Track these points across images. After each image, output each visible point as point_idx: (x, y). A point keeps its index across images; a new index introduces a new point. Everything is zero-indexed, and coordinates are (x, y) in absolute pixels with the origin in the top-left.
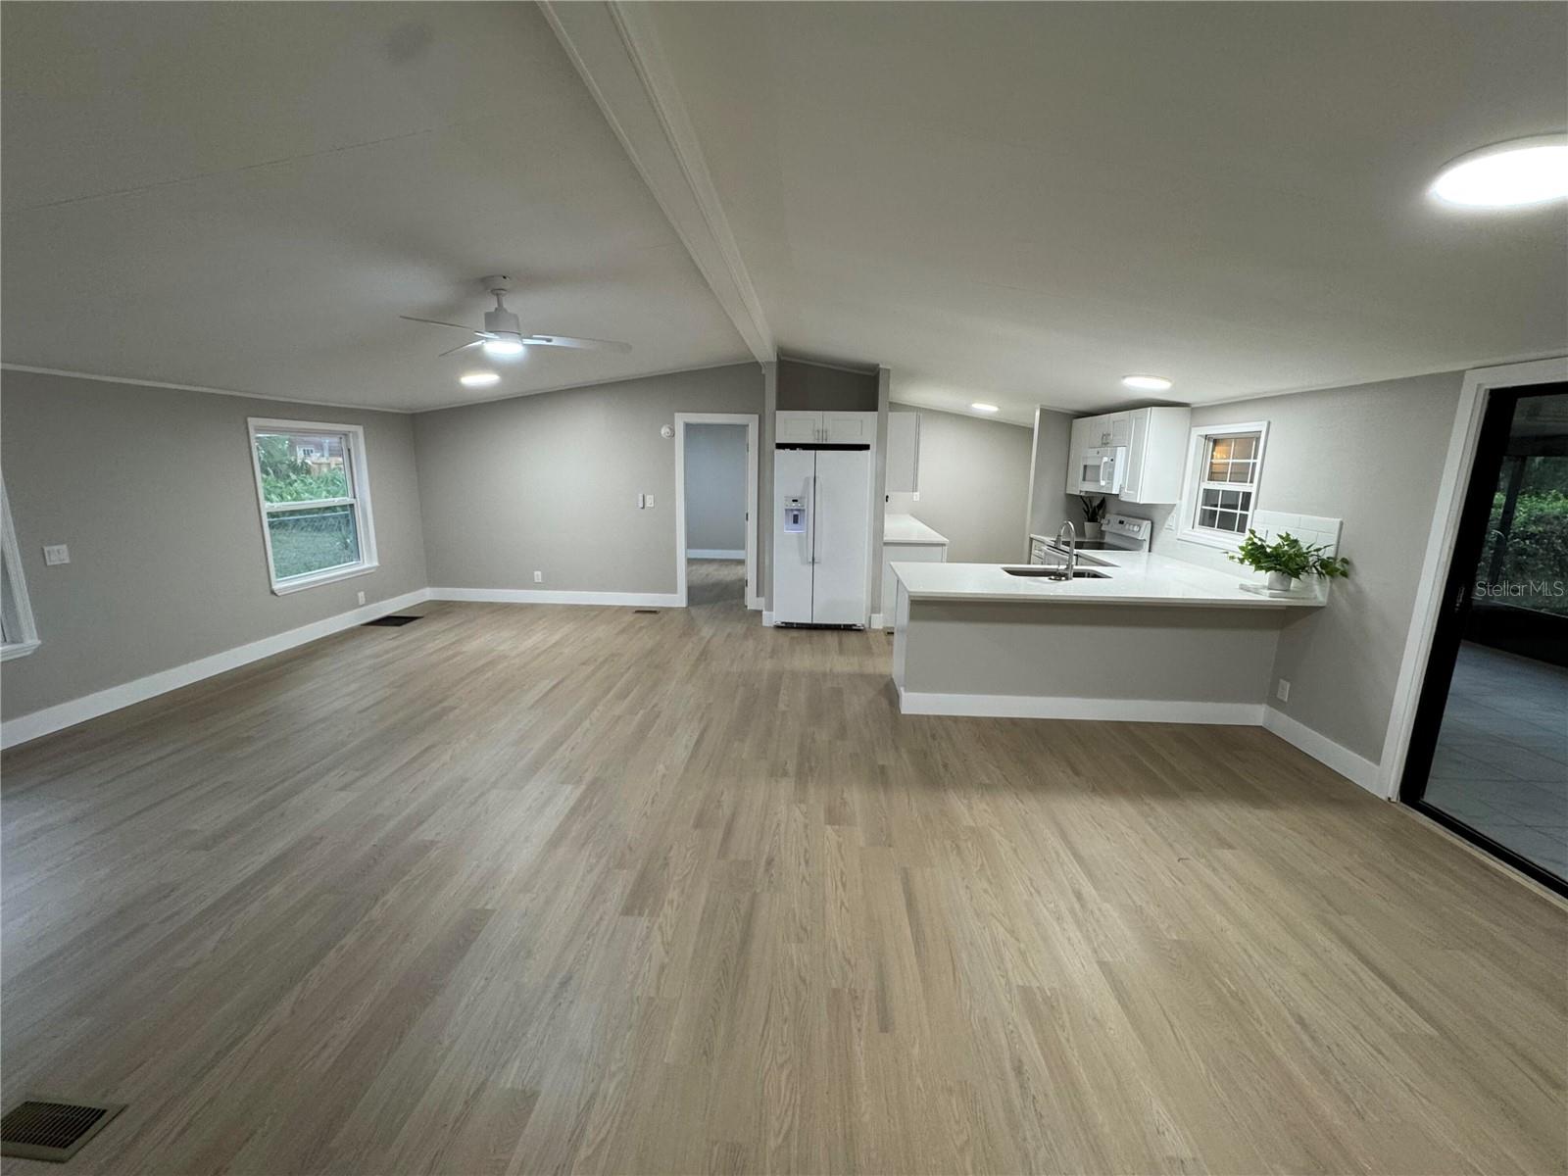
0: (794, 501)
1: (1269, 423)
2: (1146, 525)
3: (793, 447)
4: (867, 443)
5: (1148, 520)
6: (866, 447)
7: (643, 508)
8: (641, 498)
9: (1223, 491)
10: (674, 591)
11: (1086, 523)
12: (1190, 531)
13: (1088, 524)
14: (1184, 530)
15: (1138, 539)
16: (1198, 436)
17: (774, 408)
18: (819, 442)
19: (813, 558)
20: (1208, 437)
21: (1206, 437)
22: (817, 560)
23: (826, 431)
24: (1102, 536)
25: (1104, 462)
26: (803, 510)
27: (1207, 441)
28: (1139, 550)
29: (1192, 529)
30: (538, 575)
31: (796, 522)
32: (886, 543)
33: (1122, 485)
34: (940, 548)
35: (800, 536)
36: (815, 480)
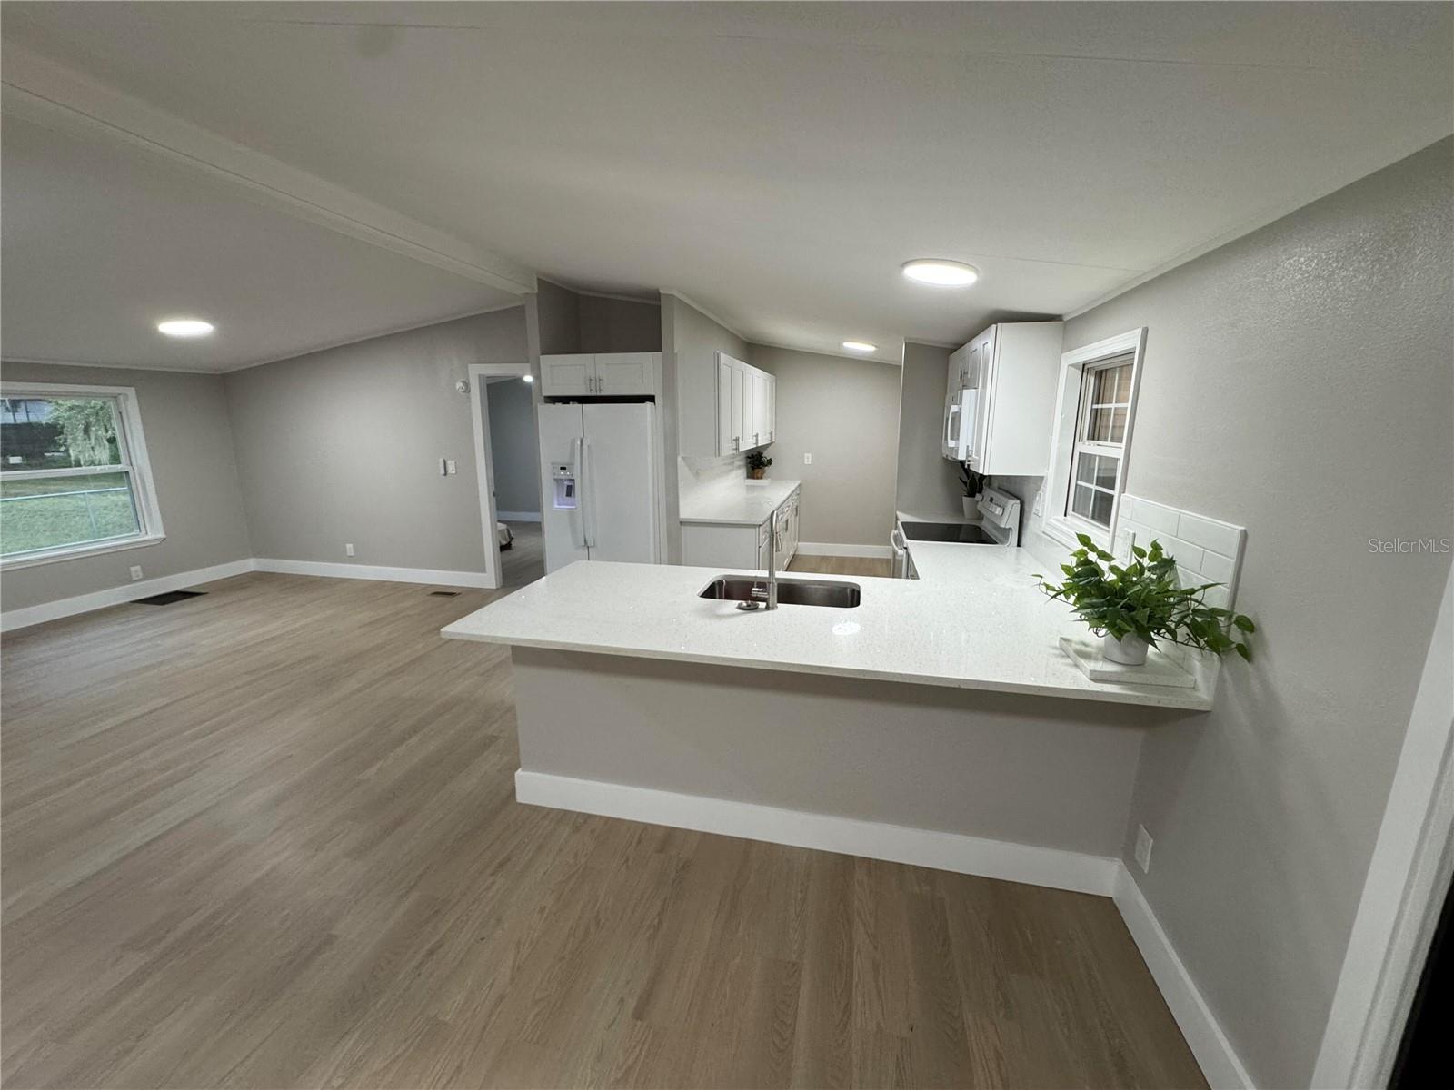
0: (562, 468)
1: (1146, 331)
2: (1014, 506)
3: (566, 400)
4: (652, 393)
5: (1017, 497)
6: (651, 399)
7: (445, 474)
8: (442, 465)
9: (1100, 457)
10: (483, 570)
11: (964, 498)
12: (1057, 520)
13: (966, 500)
14: (1050, 518)
15: (1003, 526)
16: (1072, 365)
17: (539, 352)
18: (593, 394)
19: (585, 541)
20: (1086, 368)
21: (1084, 368)
22: (590, 543)
23: (600, 380)
24: (980, 517)
25: (953, 413)
26: (573, 480)
27: (1085, 375)
28: (1002, 543)
29: (1065, 515)
30: (349, 546)
31: (569, 494)
32: (681, 523)
33: (970, 448)
34: (752, 530)
35: (571, 514)
36: (582, 442)
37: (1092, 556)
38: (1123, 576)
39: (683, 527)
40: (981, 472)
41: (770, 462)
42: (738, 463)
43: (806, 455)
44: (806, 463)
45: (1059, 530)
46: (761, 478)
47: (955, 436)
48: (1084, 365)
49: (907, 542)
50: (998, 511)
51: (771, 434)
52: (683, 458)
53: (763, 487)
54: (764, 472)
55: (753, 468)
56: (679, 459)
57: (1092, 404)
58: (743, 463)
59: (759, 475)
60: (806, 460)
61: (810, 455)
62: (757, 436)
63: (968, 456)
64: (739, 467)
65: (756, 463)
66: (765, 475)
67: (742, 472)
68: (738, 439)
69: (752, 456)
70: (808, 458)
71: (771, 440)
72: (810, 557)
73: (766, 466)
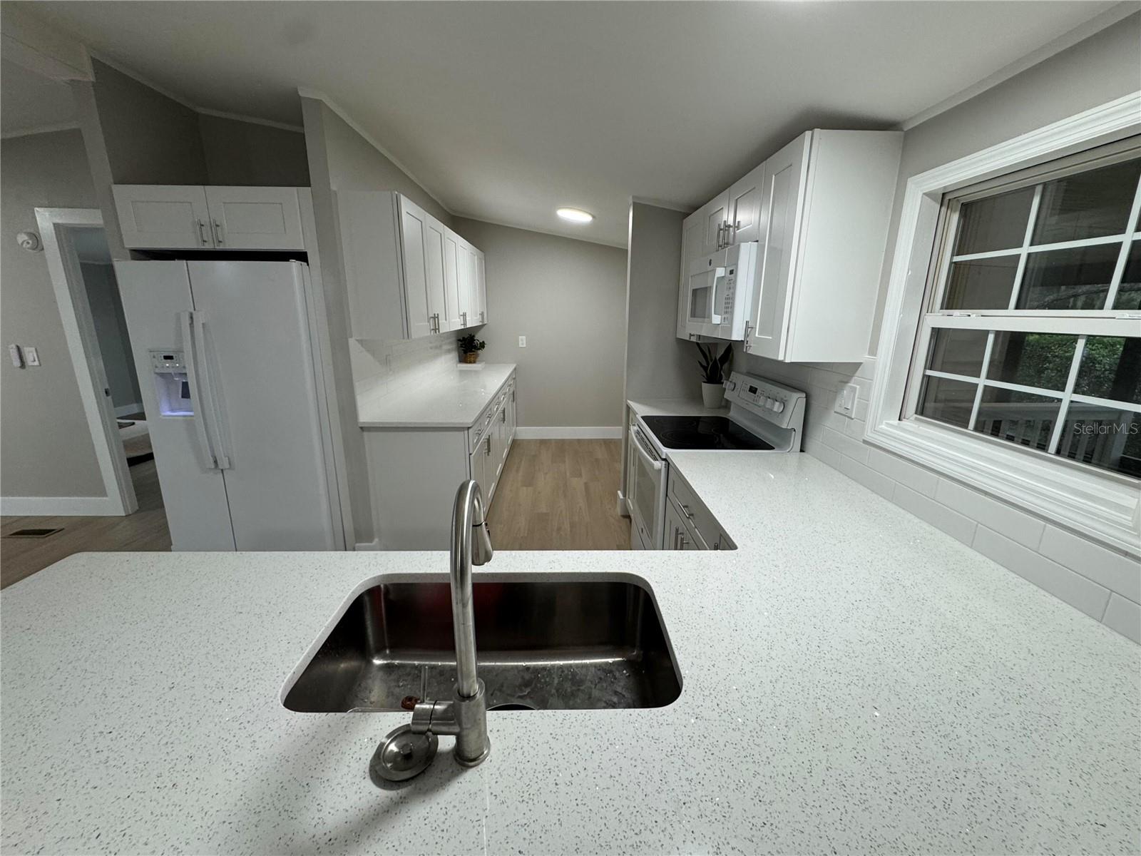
0: (167, 358)
2: (796, 401)
4: (300, 247)
5: (800, 390)
6: (302, 256)
7: (23, 365)
8: (14, 352)
10: (103, 493)
11: (703, 384)
13: (707, 388)
15: (784, 426)
16: (924, 194)
17: (112, 181)
18: (208, 246)
19: (216, 462)
20: (947, 198)
21: (945, 199)
22: (224, 463)
23: (217, 226)
25: (718, 278)
26: (186, 374)
27: (949, 212)
28: (780, 447)
29: (899, 420)
31: (186, 394)
32: (361, 428)
33: (750, 325)
34: (460, 435)
35: (189, 423)
36: (192, 318)
39: (366, 434)
40: (781, 358)
41: (482, 345)
42: (446, 347)
43: (520, 337)
44: (521, 346)
46: (474, 362)
47: (728, 307)
48: (944, 194)
49: (666, 451)
50: (777, 407)
51: (482, 314)
52: (360, 342)
53: (476, 372)
54: (477, 355)
55: (465, 352)
56: (352, 342)
57: (954, 252)
58: (454, 346)
59: (472, 359)
60: (520, 342)
61: (524, 337)
62: (464, 315)
63: (746, 335)
64: (449, 351)
65: (468, 345)
66: (479, 358)
67: (454, 356)
68: (438, 317)
69: (464, 338)
70: (522, 340)
71: (482, 322)
72: (529, 441)
73: (479, 349)
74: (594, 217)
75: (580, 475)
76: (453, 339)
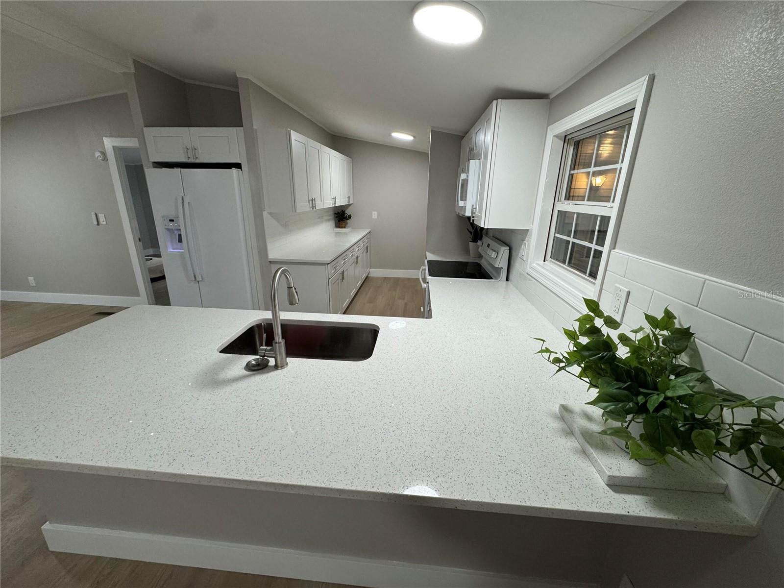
0: (171, 220)
2: (504, 251)
3: (170, 165)
4: (237, 161)
5: (508, 245)
6: (238, 166)
7: (98, 224)
8: (94, 217)
9: (578, 214)
11: (470, 242)
12: (539, 265)
13: (471, 244)
14: (533, 263)
15: (497, 266)
16: (554, 136)
17: (143, 126)
18: (191, 160)
19: (195, 277)
20: (567, 138)
21: (566, 138)
22: (199, 278)
23: (195, 149)
24: (480, 256)
25: (462, 180)
26: (180, 230)
27: (566, 144)
28: (496, 278)
29: (544, 261)
30: (31, 279)
31: (180, 240)
33: (474, 207)
35: (182, 255)
36: (183, 199)
37: (599, 322)
38: (636, 350)
40: (482, 226)
41: (350, 217)
42: (329, 218)
43: (373, 212)
44: (373, 218)
45: (540, 273)
46: (345, 228)
47: (464, 198)
48: (565, 136)
49: (429, 278)
50: (493, 255)
51: (349, 198)
52: (270, 214)
53: (346, 234)
54: (347, 223)
55: (339, 221)
56: (265, 213)
57: (570, 170)
58: (332, 217)
59: (343, 226)
60: (373, 215)
61: (376, 213)
62: (334, 198)
63: (473, 213)
64: (329, 220)
65: (341, 217)
66: (348, 225)
67: (332, 224)
68: (315, 200)
69: (338, 212)
70: (374, 214)
71: (349, 202)
72: (378, 278)
73: (347, 219)
74: (414, 137)
75: (404, 299)
76: (332, 213)
